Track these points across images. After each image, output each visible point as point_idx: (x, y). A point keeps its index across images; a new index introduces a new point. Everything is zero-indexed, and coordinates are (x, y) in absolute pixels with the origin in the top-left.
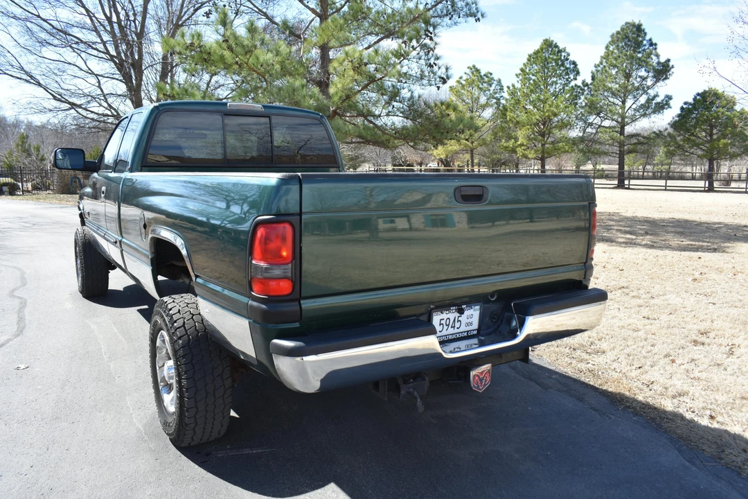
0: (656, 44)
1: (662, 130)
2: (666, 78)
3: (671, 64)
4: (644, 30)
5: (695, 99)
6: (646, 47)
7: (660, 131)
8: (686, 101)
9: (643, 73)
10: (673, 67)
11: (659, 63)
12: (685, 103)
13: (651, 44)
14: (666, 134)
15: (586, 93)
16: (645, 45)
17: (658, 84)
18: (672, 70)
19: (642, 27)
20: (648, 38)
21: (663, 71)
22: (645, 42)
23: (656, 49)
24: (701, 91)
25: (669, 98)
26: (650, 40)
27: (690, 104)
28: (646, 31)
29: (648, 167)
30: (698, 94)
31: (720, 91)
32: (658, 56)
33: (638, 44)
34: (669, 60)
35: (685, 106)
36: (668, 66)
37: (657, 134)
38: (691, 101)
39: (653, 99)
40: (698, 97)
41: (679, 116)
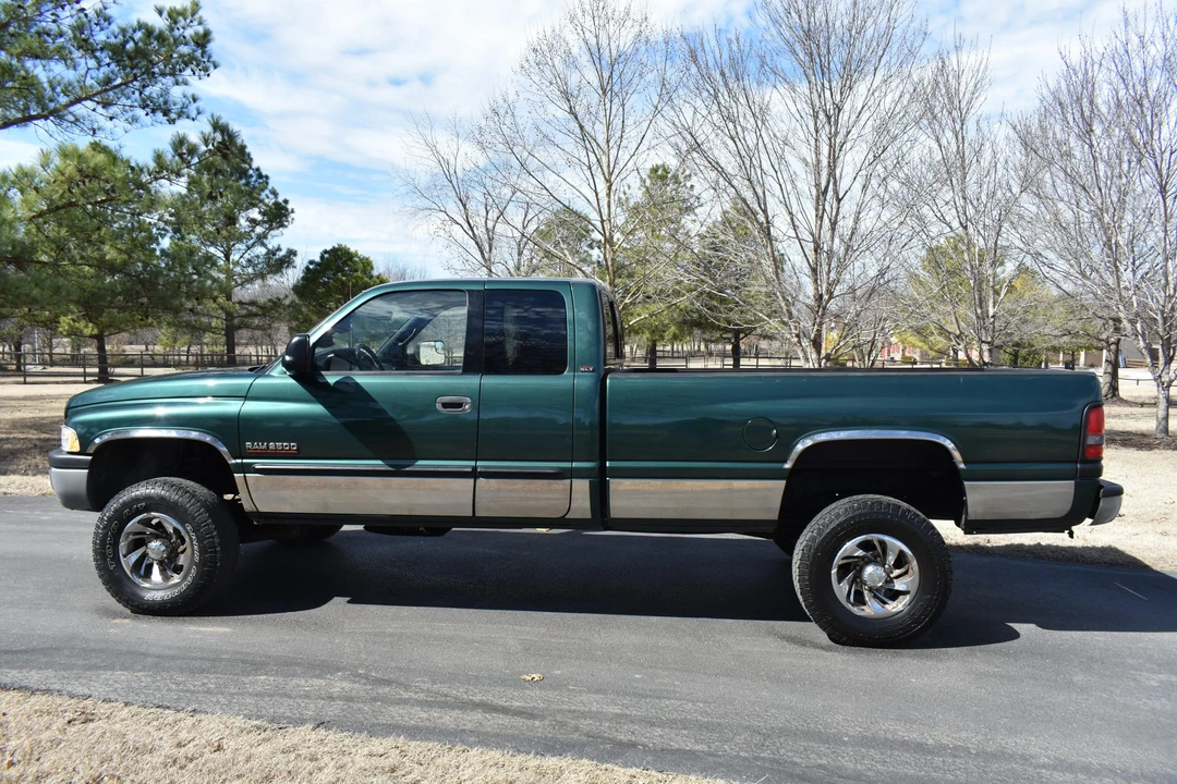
0: (267, 177)
1: (281, 297)
2: (282, 226)
3: (290, 207)
4: (249, 155)
5: (322, 257)
6: (254, 179)
7: (279, 299)
8: (311, 258)
9: (255, 214)
10: (293, 211)
11: (277, 204)
12: (311, 262)
13: (260, 176)
14: (287, 302)
15: (169, 235)
16: (251, 176)
17: (272, 232)
18: (292, 215)
19: (247, 150)
20: (254, 165)
21: (278, 215)
22: (251, 172)
23: (267, 183)
24: (329, 248)
25: (291, 253)
26: (258, 169)
27: (317, 264)
28: (252, 156)
29: (194, 349)
30: (326, 252)
31: (352, 250)
32: (275, 193)
33: (243, 174)
34: (286, 202)
35: (311, 267)
36: (287, 210)
37: (275, 303)
38: (318, 259)
39: (274, 255)
40: (326, 256)
41: (303, 278)
